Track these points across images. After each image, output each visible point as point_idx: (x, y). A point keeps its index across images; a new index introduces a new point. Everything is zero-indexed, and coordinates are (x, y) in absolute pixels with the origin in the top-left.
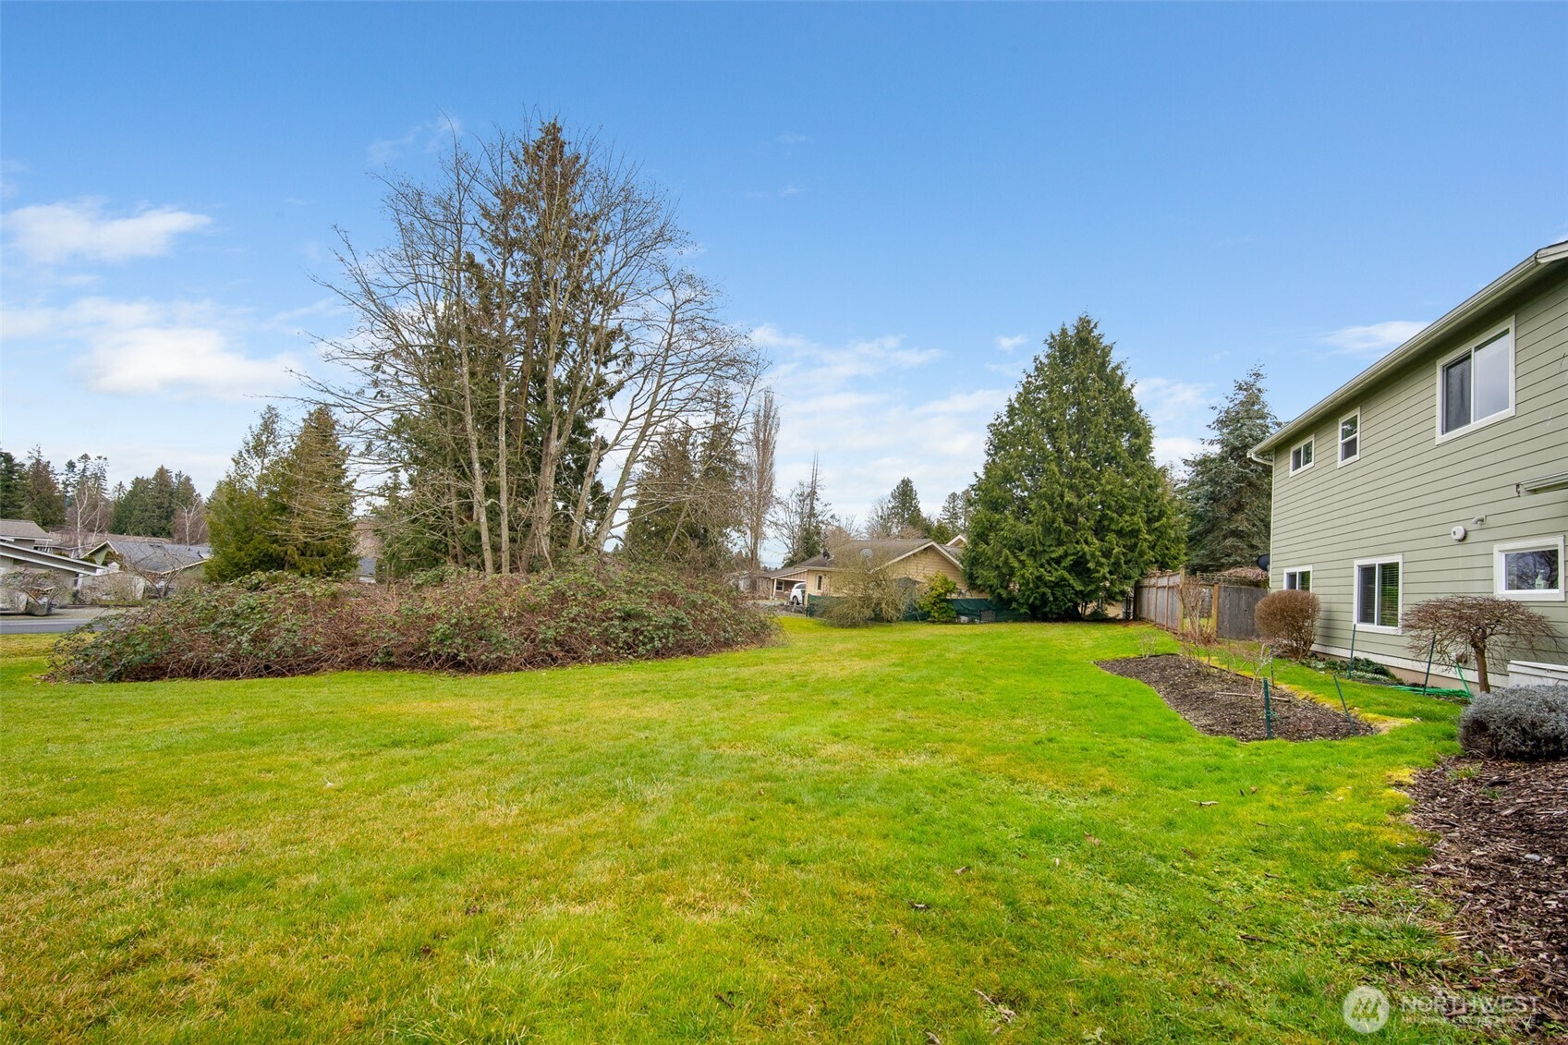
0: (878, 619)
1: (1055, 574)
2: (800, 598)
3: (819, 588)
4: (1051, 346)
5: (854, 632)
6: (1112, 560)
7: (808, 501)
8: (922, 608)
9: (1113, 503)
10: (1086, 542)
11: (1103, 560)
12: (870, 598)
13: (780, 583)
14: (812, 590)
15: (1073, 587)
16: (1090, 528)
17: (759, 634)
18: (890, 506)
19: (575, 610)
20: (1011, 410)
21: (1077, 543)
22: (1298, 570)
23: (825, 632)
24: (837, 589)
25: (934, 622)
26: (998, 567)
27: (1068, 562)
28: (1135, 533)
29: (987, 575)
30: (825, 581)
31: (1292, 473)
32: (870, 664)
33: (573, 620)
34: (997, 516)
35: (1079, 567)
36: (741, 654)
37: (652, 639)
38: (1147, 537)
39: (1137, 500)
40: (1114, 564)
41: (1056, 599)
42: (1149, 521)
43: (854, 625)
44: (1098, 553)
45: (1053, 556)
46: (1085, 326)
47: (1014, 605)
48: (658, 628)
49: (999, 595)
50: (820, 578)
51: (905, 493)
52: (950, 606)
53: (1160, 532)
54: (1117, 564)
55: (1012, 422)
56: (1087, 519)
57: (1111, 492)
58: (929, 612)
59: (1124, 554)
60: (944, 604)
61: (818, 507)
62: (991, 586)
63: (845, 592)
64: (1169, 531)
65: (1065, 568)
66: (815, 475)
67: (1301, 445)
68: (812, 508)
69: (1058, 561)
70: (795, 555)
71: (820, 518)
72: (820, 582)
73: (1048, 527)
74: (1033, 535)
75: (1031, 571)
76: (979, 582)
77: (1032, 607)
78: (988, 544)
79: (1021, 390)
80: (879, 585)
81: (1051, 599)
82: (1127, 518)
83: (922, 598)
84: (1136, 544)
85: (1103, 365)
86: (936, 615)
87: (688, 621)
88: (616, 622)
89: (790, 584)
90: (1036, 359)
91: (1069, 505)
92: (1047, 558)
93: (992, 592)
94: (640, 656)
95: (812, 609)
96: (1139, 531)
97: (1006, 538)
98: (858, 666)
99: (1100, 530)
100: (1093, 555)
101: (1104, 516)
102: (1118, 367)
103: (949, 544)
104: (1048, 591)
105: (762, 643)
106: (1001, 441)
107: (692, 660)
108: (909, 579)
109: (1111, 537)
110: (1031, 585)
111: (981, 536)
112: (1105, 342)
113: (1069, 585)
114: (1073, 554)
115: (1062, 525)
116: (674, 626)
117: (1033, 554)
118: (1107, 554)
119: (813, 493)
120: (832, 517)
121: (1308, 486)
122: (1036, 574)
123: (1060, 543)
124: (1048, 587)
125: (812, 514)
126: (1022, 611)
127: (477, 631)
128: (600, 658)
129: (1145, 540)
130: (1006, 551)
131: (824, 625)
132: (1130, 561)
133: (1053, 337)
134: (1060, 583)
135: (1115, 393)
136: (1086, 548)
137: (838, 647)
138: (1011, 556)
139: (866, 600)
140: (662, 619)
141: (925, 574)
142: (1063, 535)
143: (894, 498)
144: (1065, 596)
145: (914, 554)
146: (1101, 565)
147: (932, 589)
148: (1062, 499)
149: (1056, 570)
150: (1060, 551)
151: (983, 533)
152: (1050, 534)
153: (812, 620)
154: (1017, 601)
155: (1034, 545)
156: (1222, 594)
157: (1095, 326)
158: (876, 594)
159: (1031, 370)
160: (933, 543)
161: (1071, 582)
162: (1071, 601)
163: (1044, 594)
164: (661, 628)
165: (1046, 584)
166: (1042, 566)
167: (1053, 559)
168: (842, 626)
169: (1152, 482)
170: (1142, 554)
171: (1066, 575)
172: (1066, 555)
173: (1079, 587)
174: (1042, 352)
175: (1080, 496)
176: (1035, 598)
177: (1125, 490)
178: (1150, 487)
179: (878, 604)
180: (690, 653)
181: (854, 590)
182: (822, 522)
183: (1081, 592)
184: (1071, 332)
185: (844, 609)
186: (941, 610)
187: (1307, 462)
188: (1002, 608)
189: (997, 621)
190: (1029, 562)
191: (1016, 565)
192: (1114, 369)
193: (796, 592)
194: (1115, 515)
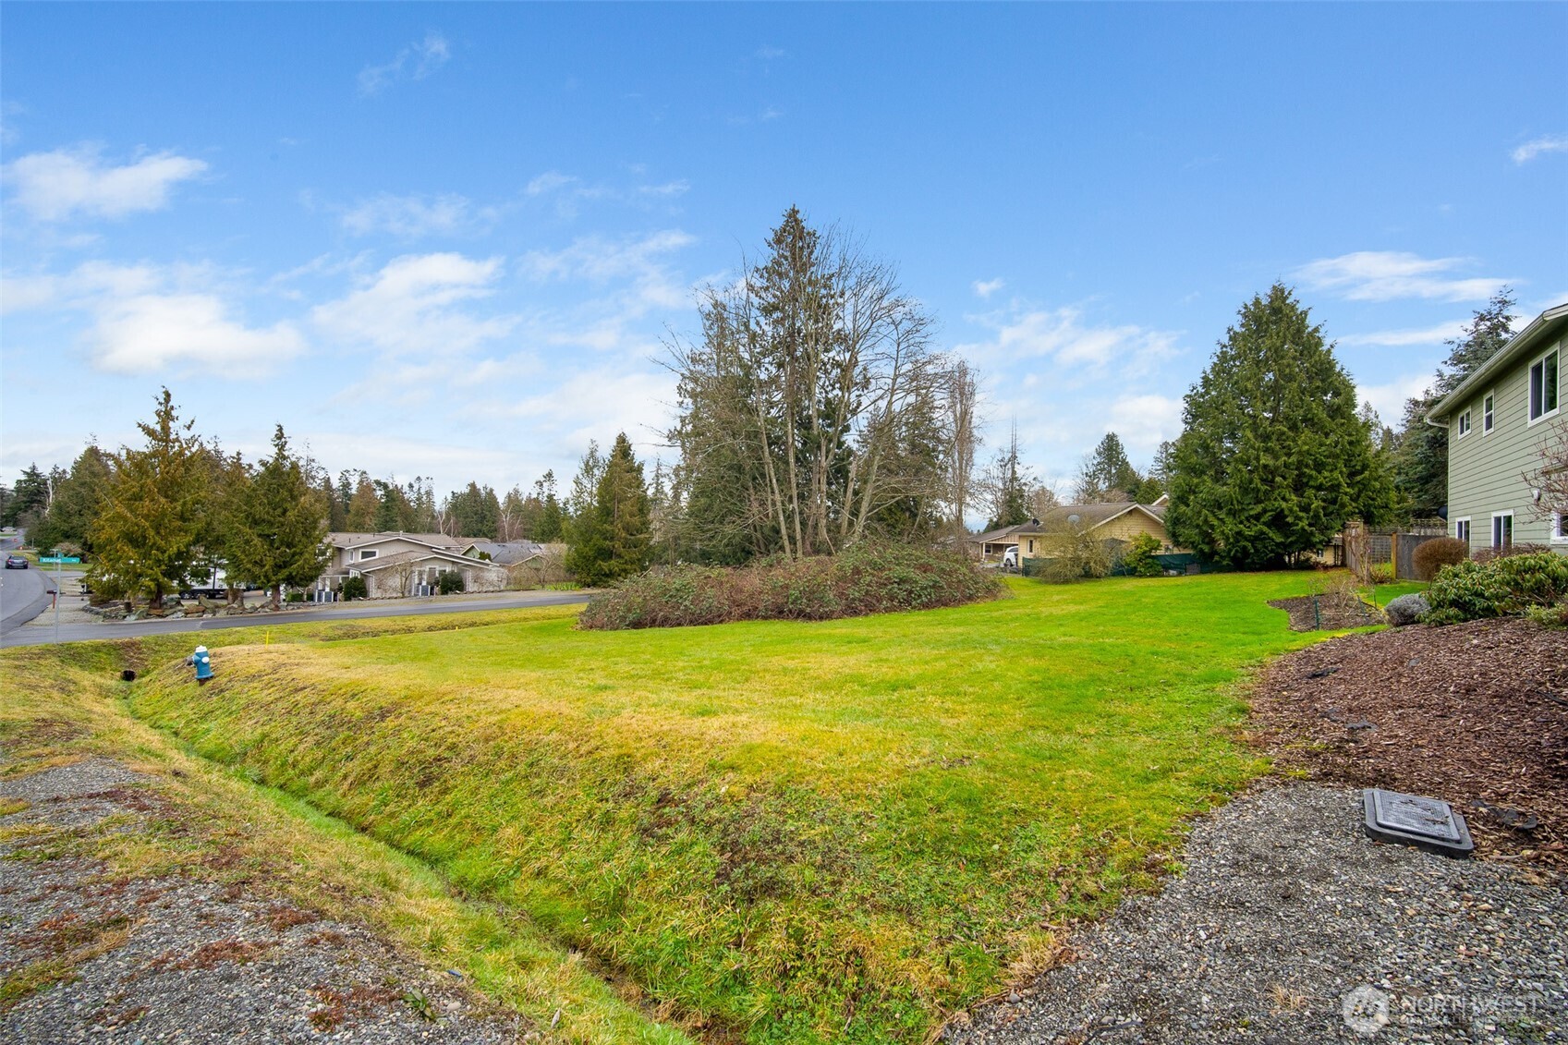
0: (1088, 575)
1: (1254, 529)
2: (1013, 561)
3: (1031, 551)
4: (1245, 316)
5: (1067, 587)
6: (1312, 514)
7: (1009, 465)
8: (1128, 565)
9: (1310, 462)
10: (1284, 499)
11: (1301, 514)
12: (1079, 558)
13: (988, 546)
14: (1024, 552)
15: (1273, 540)
16: (1288, 486)
17: (992, 591)
18: (1095, 462)
19: (868, 579)
20: (1206, 382)
21: (1275, 499)
22: (1463, 519)
23: (1042, 588)
24: (1049, 552)
25: (1140, 576)
26: (1198, 526)
27: (1266, 517)
28: (1335, 487)
29: (1189, 533)
30: (1036, 545)
31: (1460, 437)
32: (1082, 607)
33: (868, 585)
34: (1196, 480)
35: (1278, 521)
36: (982, 605)
37: (920, 596)
38: (1348, 490)
39: (1337, 456)
40: (1315, 516)
41: (1257, 550)
42: (1352, 475)
43: (1066, 582)
44: (1296, 508)
45: (1252, 513)
46: (1279, 294)
47: (1217, 558)
48: (922, 588)
49: (1201, 550)
50: (1031, 542)
51: (1111, 448)
52: (1155, 561)
53: (1363, 484)
54: (1316, 516)
55: (1207, 393)
56: (1284, 478)
57: (1308, 452)
58: (1135, 568)
59: (1324, 508)
60: (1149, 560)
61: (1020, 471)
62: (1192, 543)
63: (1056, 554)
64: (1373, 483)
65: (1264, 524)
66: (1014, 440)
67: (1463, 413)
68: (1014, 472)
69: (1257, 517)
70: (1000, 518)
71: (1023, 481)
72: (1031, 547)
73: (1245, 488)
74: (1231, 496)
75: (1230, 526)
76: (1181, 539)
77: (1234, 559)
78: (1188, 505)
79: (1215, 360)
80: (1087, 547)
81: (1252, 551)
82: (1326, 474)
83: (1129, 554)
84: (1337, 497)
85: (1299, 331)
86: (1142, 570)
87: (943, 583)
88: (896, 585)
89: (1000, 548)
90: (1229, 330)
91: (1265, 466)
92: (1246, 515)
93: (1194, 547)
94: (914, 608)
95: (1027, 570)
96: (1339, 485)
97: (1204, 500)
98: (1072, 608)
99: (1298, 488)
100: (1291, 510)
101: (1301, 475)
102: (1316, 330)
103: (1154, 504)
104: (1249, 545)
105: (995, 597)
106: (1198, 410)
107: (950, 610)
108: (1113, 539)
109: (1310, 492)
110: (1231, 540)
111: (1182, 499)
112: (1300, 308)
113: (1269, 538)
114: (1272, 510)
115: (1259, 485)
116: (933, 587)
117: (1232, 513)
118: (1306, 509)
119: (1014, 457)
120: (1035, 479)
121: (1469, 448)
122: (1236, 529)
123: (1259, 501)
124: (1248, 541)
125: (1014, 478)
126: (1225, 563)
127: (812, 594)
128: (888, 610)
129: (1346, 494)
130: (1205, 512)
131: (1040, 582)
132: (1332, 513)
133: (1246, 307)
134: (1260, 537)
135: (1311, 357)
136: (1284, 505)
137: (1056, 598)
138: (1210, 515)
139: (1076, 560)
140: (924, 583)
141: (1130, 533)
142: (1261, 494)
143: (1099, 454)
144: (1266, 548)
145: (1118, 518)
146: (1300, 519)
147: (1137, 547)
148: (1258, 462)
149: (1256, 525)
150: (1259, 508)
151: (1183, 495)
152: (1248, 494)
153: (1028, 579)
154: (1219, 554)
155: (1232, 504)
156: (1401, 542)
157: (1290, 294)
158: (1084, 555)
159: (1225, 340)
160: (1137, 505)
161: (1271, 535)
162: (1272, 551)
163: (1245, 547)
164: (926, 588)
165: (1246, 538)
166: (1241, 522)
167: (1252, 516)
168: (1056, 583)
169: (1353, 438)
170: (1343, 506)
171: (1265, 529)
172: (1265, 511)
173: (1279, 539)
174: (1236, 323)
175: (1276, 458)
176: (1237, 551)
177: (1323, 448)
178: (1351, 443)
179: (1087, 563)
180: (946, 605)
181: (1064, 552)
182: (1025, 484)
183: (1281, 543)
184: (1265, 301)
185: (1056, 568)
186: (1147, 565)
187: (1468, 428)
188: (1206, 561)
189: (1203, 572)
190: (1229, 520)
191: (1216, 523)
192: (1311, 334)
193: (1008, 555)
194: (1314, 473)
